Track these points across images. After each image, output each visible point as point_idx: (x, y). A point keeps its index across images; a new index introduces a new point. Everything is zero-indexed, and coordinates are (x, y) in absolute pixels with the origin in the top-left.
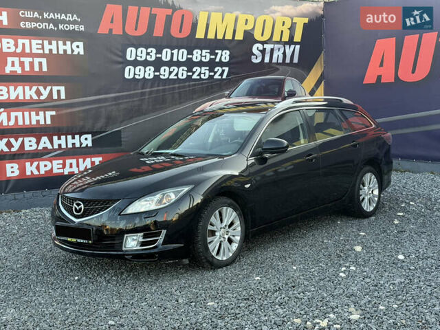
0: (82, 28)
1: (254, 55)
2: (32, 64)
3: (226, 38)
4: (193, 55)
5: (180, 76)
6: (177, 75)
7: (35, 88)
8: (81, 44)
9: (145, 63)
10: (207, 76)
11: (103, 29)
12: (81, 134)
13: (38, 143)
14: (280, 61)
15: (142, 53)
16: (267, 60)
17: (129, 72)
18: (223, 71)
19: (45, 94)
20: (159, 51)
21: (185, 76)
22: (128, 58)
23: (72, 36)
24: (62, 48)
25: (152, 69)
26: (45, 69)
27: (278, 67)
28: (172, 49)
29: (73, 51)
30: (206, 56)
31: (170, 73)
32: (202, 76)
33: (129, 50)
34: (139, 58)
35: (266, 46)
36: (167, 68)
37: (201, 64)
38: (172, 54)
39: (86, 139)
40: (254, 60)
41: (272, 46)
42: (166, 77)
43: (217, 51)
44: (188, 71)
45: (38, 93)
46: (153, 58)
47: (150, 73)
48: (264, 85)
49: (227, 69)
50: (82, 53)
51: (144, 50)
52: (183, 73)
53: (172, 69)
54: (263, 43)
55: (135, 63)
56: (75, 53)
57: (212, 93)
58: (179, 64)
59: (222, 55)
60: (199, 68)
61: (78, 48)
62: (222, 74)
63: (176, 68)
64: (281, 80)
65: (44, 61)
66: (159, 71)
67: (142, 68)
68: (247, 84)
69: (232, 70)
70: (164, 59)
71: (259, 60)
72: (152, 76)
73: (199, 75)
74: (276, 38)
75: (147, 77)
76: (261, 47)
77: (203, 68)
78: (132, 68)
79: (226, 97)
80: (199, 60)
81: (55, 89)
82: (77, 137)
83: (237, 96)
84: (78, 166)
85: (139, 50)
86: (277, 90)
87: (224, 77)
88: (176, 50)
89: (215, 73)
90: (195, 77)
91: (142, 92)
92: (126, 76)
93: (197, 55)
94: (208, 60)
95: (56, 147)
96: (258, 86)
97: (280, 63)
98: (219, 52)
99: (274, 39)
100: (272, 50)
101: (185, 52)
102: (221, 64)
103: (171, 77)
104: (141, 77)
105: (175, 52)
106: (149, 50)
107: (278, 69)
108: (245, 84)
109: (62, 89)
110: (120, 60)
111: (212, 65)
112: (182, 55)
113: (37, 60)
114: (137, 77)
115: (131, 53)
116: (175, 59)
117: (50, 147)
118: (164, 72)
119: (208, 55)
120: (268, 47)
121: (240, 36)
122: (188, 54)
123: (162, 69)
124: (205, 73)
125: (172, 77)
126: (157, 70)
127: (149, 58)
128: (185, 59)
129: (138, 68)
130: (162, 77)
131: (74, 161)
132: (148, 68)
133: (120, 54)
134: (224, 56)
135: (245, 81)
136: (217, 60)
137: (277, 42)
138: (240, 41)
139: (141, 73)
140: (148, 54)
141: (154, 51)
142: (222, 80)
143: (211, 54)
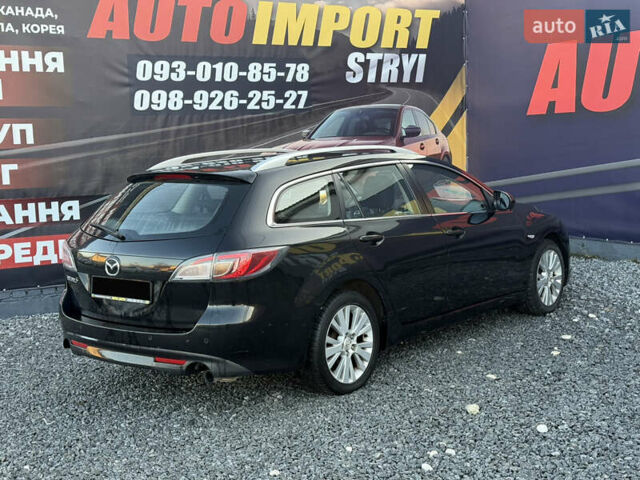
0: (61, 30)
1: (351, 70)
3: (303, 44)
4: (248, 71)
5: (227, 106)
6: (221, 103)
8: (59, 56)
9: (169, 86)
10: (272, 106)
11: (97, 31)
12: (61, 201)
14: (394, 79)
15: (162, 70)
16: (371, 78)
17: (142, 101)
18: (299, 97)
20: (192, 66)
21: (235, 106)
22: (140, 76)
23: (45, 43)
24: (27, 62)
25: (180, 94)
27: (389, 89)
28: (213, 61)
29: (45, 67)
30: (270, 73)
31: (211, 100)
32: (264, 105)
33: (141, 64)
34: (157, 78)
35: (369, 56)
36: (205, 94)
37: (261, 86)
38: (213, 71)
39: (70, 208)
40: (351, 79)
41: (379, 56)
42: (204, 107)
43: (288, 65)
44: (239, 98)
46: (182, 77)
47: (176, 100)
48: (367, 118)
49: (304, 94)
50: (61, 69)
51: (166, 64)
52: (231, 100)
53: (213, 95)
54: (365, 51)
55: (152, 85)
56: (50, 70)
57: (282, 132)
58: (224, 86)
59: (296, 71)
60: (258, 93)
61: (56, 62)
62: (296, 102)
63: (220, 93)
64: (395, 110)
66: (192, 98)
67: (163, 94)
68: (340, 116)
69: (313, 95)
70: (199, 78)
71: (358, 79)
72: (179, 106)
73: (259, 103)
74: (387, 43)
75: (171, 107)
76: (361, 58)
77: (266, 93)
78: (146, 93)
79: (304, 138)
80: (258, 79)
81: (17, 128)
82: (55, 204)
83: (321, 137)
84: (57, 251)
85: (158, 64)
86: (389, 126)
87: (301, 105)
88: (221, 64)
89: (286, 100)
90: (252, 106)
91: (162, 132)
92: (137, 106)
93: (254, 72)
94: (273, 78)
95: (19, 221)
96: (358, 120)
97: (393, 84)
98: (292, 66)
99: (383, 46)
100: (380, 63)
101: (235, 66)
102: (296, 86)
103: (211, 107)
104: (162, 107)
105: (219, 66)
106: (175, 64)
107: (390, 93)
108: (337, 117)
109: (29, 128)
110: (126, 80)
111: (280, 87)
112: (230, 71)
114: (154, 107)
115: (144, 70)
116: (218, 78)
117: (9, 221)
118: (201, 101)
119: (273, 71)
120: (374, 57)
121: (326, 41)
122: (240, 70)
123: (197, 94)
124: (269, 100)
125: (214, 106)
126: (189, 95)
127: (174, 77)
128: (234, 78)
129: (156, 94)
130: (196, 107)
131: (50, 244)
132: (172, 94)
133: (126, 70)
134: (301, 72)
135: (337, 113)
136: (289, 79)
137: (388, 50)
138: (326, 49)
139: (161, 101)
140: (172, 70)
141: (183, 65)
142: (297, 111)
143: (278, 69)
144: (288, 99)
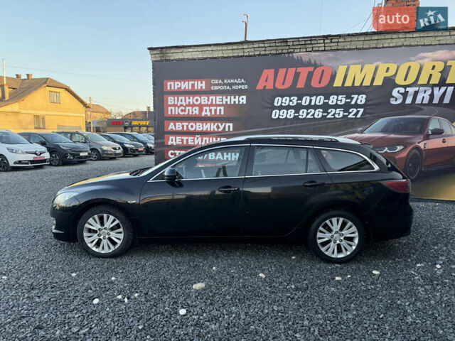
0: (246, 87)
1: (393, 97)
2: (216, 111)
3: (364, 85)
4: (329, 99)
5: (316, 116)
6: (313, 115)
7: (216, 124)
8: (245, 97)
9: (288, 108)
10: (341, 116)
11: (260, 87)
13: (216, 156)
14: (426, 101)
15: (286, 101)
16: (409, 101)
17: (275, 114)
18: (358, 112)
19: (221, 128)
20: (300, 98)
21: (320, 116)
22: (276, 104)
23: (239, 93)
24: (233, 100)
25: (293, 111)
26: (222, 113)
27: (422, 107)
28: (311, 96)
29: (239, 101)
31: (308, 114)
32: (337, 116)
34: (283, 104)
35: (408, 89)
36: (305, 111)
37: (336, 106)
38: (311, 100)
40: (393, 102)
41: (416, 89)
42: (304, 117)
43: (353, 96)
44: (323, 112)
45: (218, 127)
46: (295, 104)
47: (291, 114)
48: (402, 123)
49: (362, 110)
50: (245, 103)
51: (288, 98)
52: (318, 113)
53: (309, 111)
54: (405, 87)
55: (280, 108)
56: (241, 103)
57: (347, 129)
58: (316, 107)
59: (358, 99)
60: (334, 110)
61: (243, 100)
62: (356, 114)
63: (313, 111)
64: (425, 119)
65: (222, 108)
66: (298, 113)
67: (285, 111)
68: (383, 122)
69: (368, 111)
70: (303, 104)
71: (399, 101)
72: (292, 116)
73: (334, 115)
74: (423, 80)
75: (288, 117)
76: (402, 90)
77: (338, 110)
78: (278, 111)
79: (358, 133)
80: (334, 103)
81: (227, 125)
83: (370, 132)
85: (284, 99)
86: (419, 128)
87: (359, 116)
88: (315, 97)
90: (329, 116)
92: (273, 117)
93: (333, 100)
94: (343, 102)
95: (225, 159)
96: (396, 124)
97: (425, 105)
98: (356, 96)
99: (419, 83)
100: (416, 93)
101: (322, 97)
102: (356, 106)
103: (308, 117)
104: (284, 117)
105: (314, 98)
106: (292, 98)
107: (422, 110)
108: (381, 122)
109: (231, 125)
110: (270, 106)
111: (346, 107)
112: (320, 100)
113: (218, 108)
114: (281, 117)
115: (278, 101)
116: (313, 103)
117: (222, 159)
118: (303, 114)
119: (344, 99)
120: (411, 90)
121: (379, 82)
122: (325, 99)
123: (301, 111)
124: (340, 113)
125: (309, 116)
126: (297, 112)
127: (291, 104)
128: (321, 103)
129: (282, 111)
130: (300, 117)
132: (289, 111)
133: (270, 102)
134: (362, 99)
135: (381, 120)
136: (353, 102)
137: (423, 85)
138: (378, 87)
139: (284, 114)
140: (291, 101)
141: (296, 98)
142: (356, 119)
143: (346, 98)
144: (351, 113)
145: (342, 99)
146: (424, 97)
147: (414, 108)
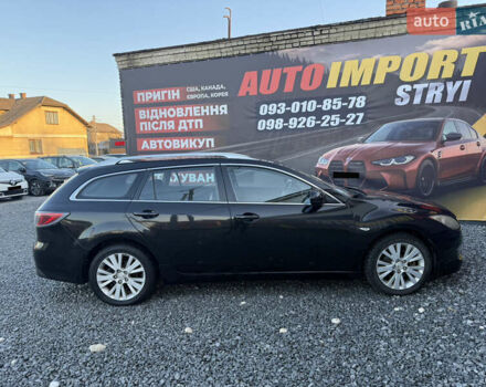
0: (226, 94)
1: (398, 97)
2: (193, 124)
3: (362, 84)
4: (322, 104)
5: (308, 125)
6: (305, 124)
7: (195, 140)
8: (225, 106)
9: (276, 116)
10: (337, 123)
11: (242, 93)
14: (438, 100)
15: (273, 109)
16: (417, 100)
17: (262, 125)
18: (357, 117)
19: (201, 144)
20: (289, 105)
21: (313, 125)
22: (261, 113)
23: (219, 101)
24: (212, 110)
25: (282, 120)
26: (201, 126)
27: (434, 107)
28: (301, 101)
29: (219, 112)
31: (299, 123)
32: (332, 124)
33: (262, 108)
34: (270, 113)
35: (415, 86)
36: (296, 119)
37: (331, 112)
38: (301, 106)
40: (398, 103)
41: (425, 85)
42: (294, 127)
43: (350, 98)
44: (316, 120)
45: (197, 144)
46: (283, 112)
47: (280, 124)
48: (411, 128)
49: (361, 115)
50: (226, 113)
51: (275, 106)
52: (311, 122)
53: (300, 120)
54: (412, 83)
55: (267, 117)
56: (221, 113)
58: (307, 114)
59: (356, 101)
60: (328, 117)
61: (224, 109)
62: (355, 120)
63: (304, 119)
64: (437, 122)
65: (201, 121)
66: (288, 122)
67: (273, 121)
68: (388, 128)
69: (369, 115)
70: (293, 111)
71: (406, 102)
72: (281, 127)
73: (329, 122)
74: (433, 74)
75: (277, 127)
76: (409, 88)
77: (333, 117)
78: (264, 121)
79: (359, 143)
80: (329, 108)
81: (208, 140)
83: (373, 141)
85: (271, 106)
87: (358, 122)
88: (306, 102)
89: (347, 119)
90: (324, 124)
91: (271, 141)
92: (259, 128)
93: (327, 104)
94: (339, 107)
96: (403, 130)
97: (437, 104)
98: (353, 99)
99: (429, 77)
100: (425, 90)
101: (315, 102)
102: (355, 110)
104: (272, 128)
105: (304, 104)
106: (279, 105)
107: (433, 110)
108: (385, 129)
109: (212, 140)
110: (254, 115)
111: (343, 112)
112: (312, 106)
113: (197, 121)
114: (268, 128)
115: (264, 109)
116: (304, 110)
117: (204, 181)
118: (293, 123)
119: (340, 103)
120: (420, 87)
121: (380, 80)
122: (317, 104)
123: (291, 120)
124: (336, 120)
125: (300, 126)
126: (286, 121)
127: (279, 112)
128: (314, 109)
129: (269, 121)
130: (290, 127)
132: (278, 121)
133: (255, 111)
134: (361, 102)
135: (385, 126)
136: (351, 106)
137: (433, 81)
138: (380, 86)
139: (271, 124)
140: (278, 108)
141: (284, 105)
142: (355, 126)
143: (343, 101)
144: (349, 119)
145: (338, 103)
146: (435, 94)
147: (424, 108)
